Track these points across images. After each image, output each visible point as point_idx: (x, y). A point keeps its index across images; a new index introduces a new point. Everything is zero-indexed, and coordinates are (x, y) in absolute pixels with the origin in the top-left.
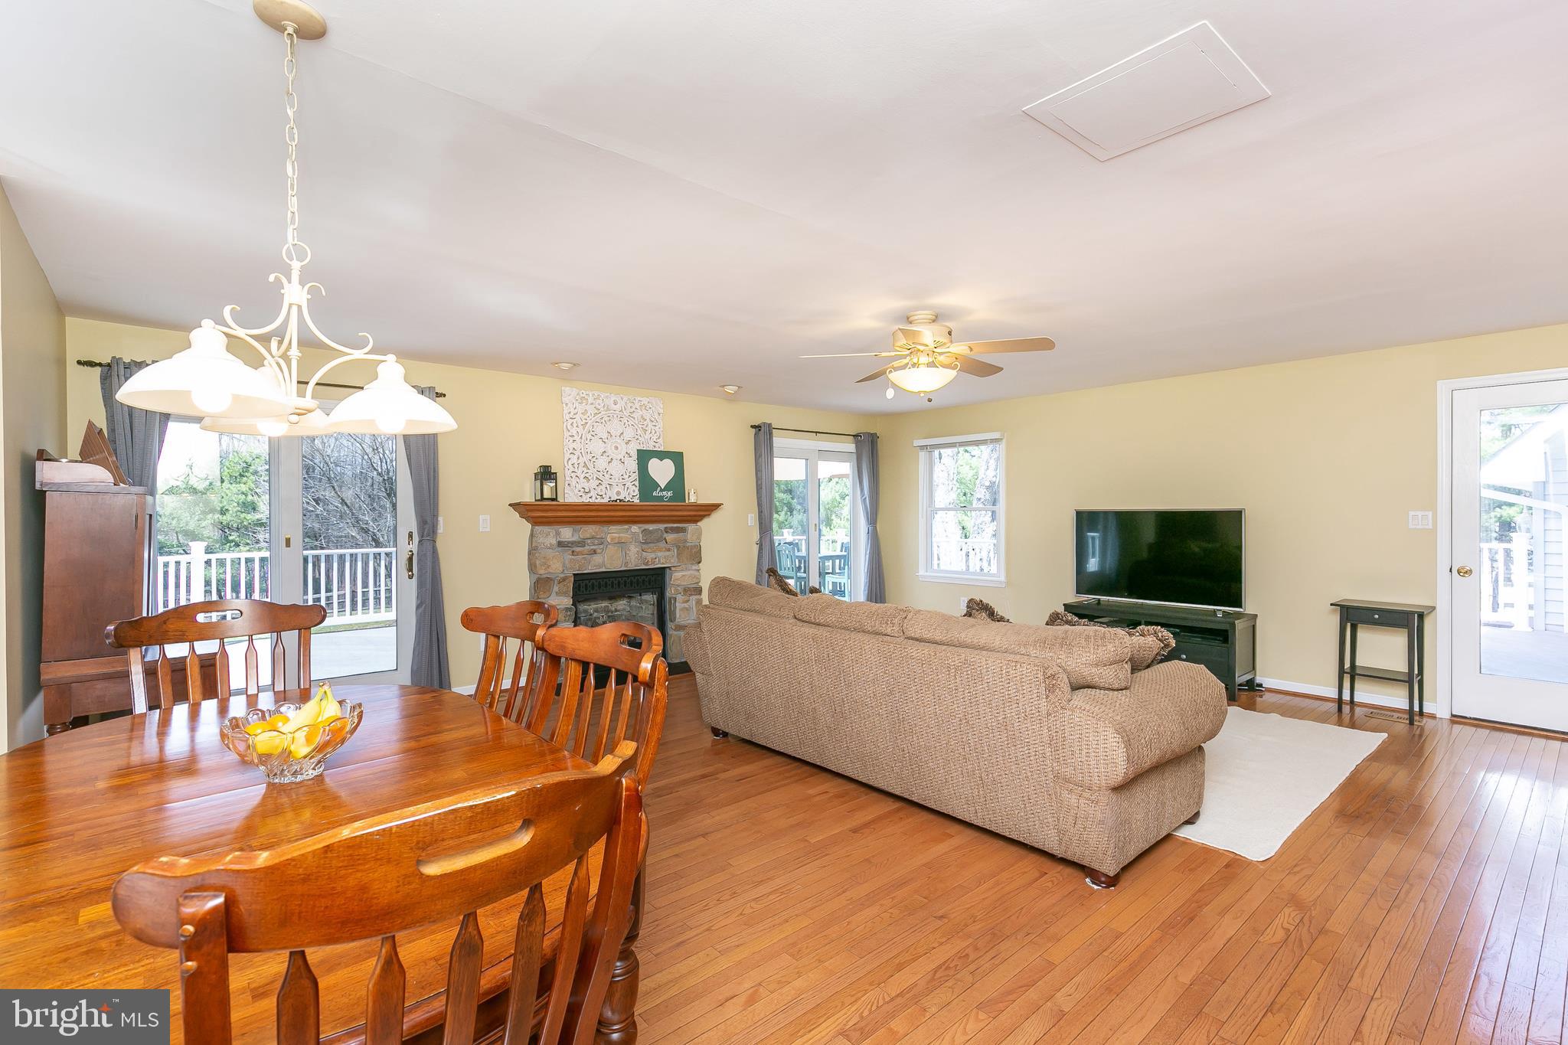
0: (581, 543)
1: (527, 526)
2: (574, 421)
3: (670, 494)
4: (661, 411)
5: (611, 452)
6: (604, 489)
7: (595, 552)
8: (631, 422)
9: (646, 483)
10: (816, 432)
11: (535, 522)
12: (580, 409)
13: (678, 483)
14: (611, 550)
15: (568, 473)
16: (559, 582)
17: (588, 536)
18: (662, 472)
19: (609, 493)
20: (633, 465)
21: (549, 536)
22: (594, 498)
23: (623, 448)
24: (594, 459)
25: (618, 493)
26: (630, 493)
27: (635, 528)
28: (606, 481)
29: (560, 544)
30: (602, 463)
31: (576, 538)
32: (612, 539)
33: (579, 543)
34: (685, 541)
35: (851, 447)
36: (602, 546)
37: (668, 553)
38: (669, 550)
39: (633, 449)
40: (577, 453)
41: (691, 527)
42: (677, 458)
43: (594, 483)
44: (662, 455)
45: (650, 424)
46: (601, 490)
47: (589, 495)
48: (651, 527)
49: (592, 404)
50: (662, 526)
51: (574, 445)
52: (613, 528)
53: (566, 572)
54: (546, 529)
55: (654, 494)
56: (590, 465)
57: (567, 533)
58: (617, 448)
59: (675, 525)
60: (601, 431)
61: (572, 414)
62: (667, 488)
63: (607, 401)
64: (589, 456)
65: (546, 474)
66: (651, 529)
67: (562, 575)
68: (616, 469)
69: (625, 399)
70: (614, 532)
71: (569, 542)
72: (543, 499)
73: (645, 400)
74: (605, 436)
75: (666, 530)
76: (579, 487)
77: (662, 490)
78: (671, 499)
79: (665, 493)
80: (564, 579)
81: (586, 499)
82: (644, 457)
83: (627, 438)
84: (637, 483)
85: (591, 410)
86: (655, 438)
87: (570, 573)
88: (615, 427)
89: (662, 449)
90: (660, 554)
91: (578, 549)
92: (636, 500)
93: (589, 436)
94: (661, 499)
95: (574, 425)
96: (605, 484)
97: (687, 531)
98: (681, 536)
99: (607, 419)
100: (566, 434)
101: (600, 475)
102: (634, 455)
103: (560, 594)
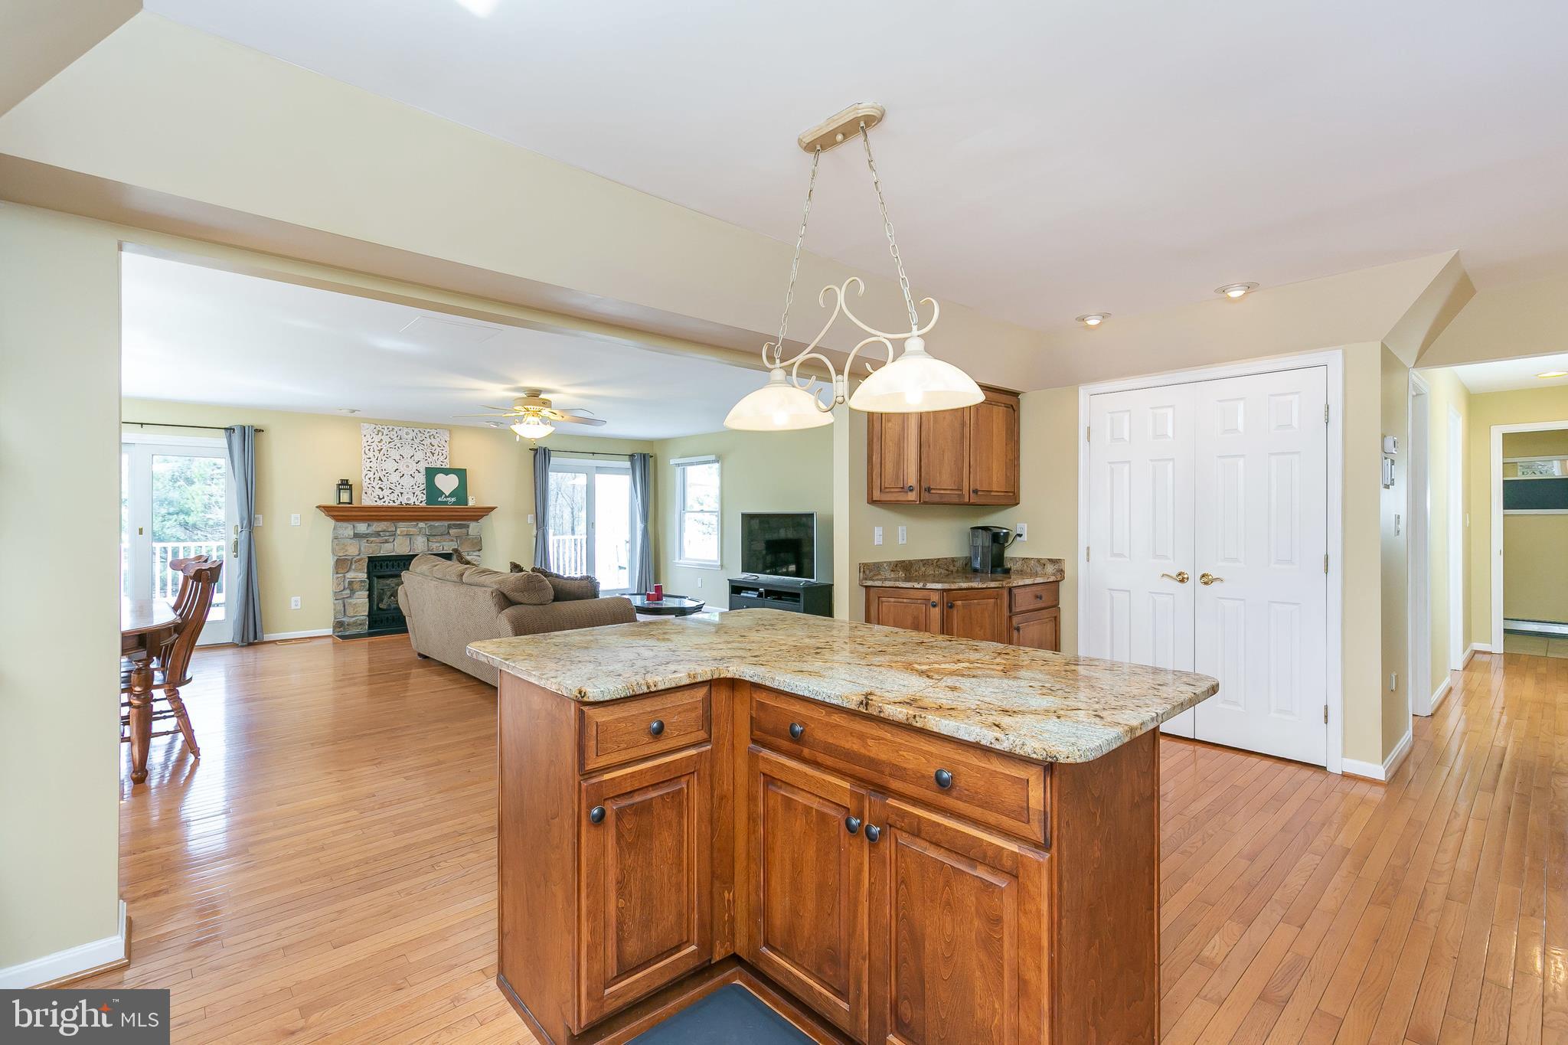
0: (377, 534)
1: (331, 523)
2: (371, 447)
3: (453, 499)
4: (448, 439)
5: (403, 469)
6: (396, 496)
7: (387, 542)
8: (420, 448)
9: (432, 491)
10: (593, 453)
11: (337, 519)
12: (377, 439)
13: (461, 493)
14: (399, 540)
15: (365, 485)
16: (356, 562)
17: (380, 529)
18: (447, 484)
19: (400, 499)
20: (421, 478)
21: (347, 529)
22: (387, 503)
23: (414, 466)
24: (388, 475)
25: (408, 499)
26: (419, 499)
27: (422, 525)
28: (398, 490)
29: (357, 535)
30: (394, 477)
31: (370, 531)
32: (401, 532)
33: (372, 534)
34: (468, 534)
35: (628, 464)
36: (393, 537)
37: (451, 543)
38: (452, 541)
39: (422, 466)
40: (373, 470)
41: (473, 525)
42: (461, 474)
43: (387, 492)
44: (447, 472)
45: (438, 449)
46: (394, 497)
47: (383, 500)
48: (437, 524)
49: (387, 435)
50: (446, 523)
51: (371, 465)
52: (401, 524)
53: (361, 555)
54: (345, 524)
55: (439, 499)
56: (385, 479)
57: (362, 527)
58: (408, 466)
59: (459, 522)
60: (395, 454)
61: (369, 442)
62: (451, 495)
63: (399, 433)
64: (384, 473)
65: (345, 485)
67: (358, 557)
68: (407, 481)
69: (416, 430)
70: (403, 527)
71: (364, 534)
72: (340, 503)
73: (433, 432)
74: (398, 457)
75: (449, 527)
76: (374, 494)
77: (446, 497)
78: (454, 503)
79: (449, 499)
80: (360, 560)
81: (380, 503)
82: (431, 473)
83: (417, 460)
84: (425, 492)
85: (386, 439)
86: (442, 459)
87: (365, 556)
88: (407, 451)
89: (448, 467)
90: (444, 543)
91: (372, 539)
92: (424, 504)
93: (384, 458)
94: (446, 503)
95: (372, 450)
96: (397, 492)
97: (468, 527)
98: (464, 531)
99: (399, 445)
100: (364, 456)
101: (393, 486)
102: (423, 471)
103: (356, 570)
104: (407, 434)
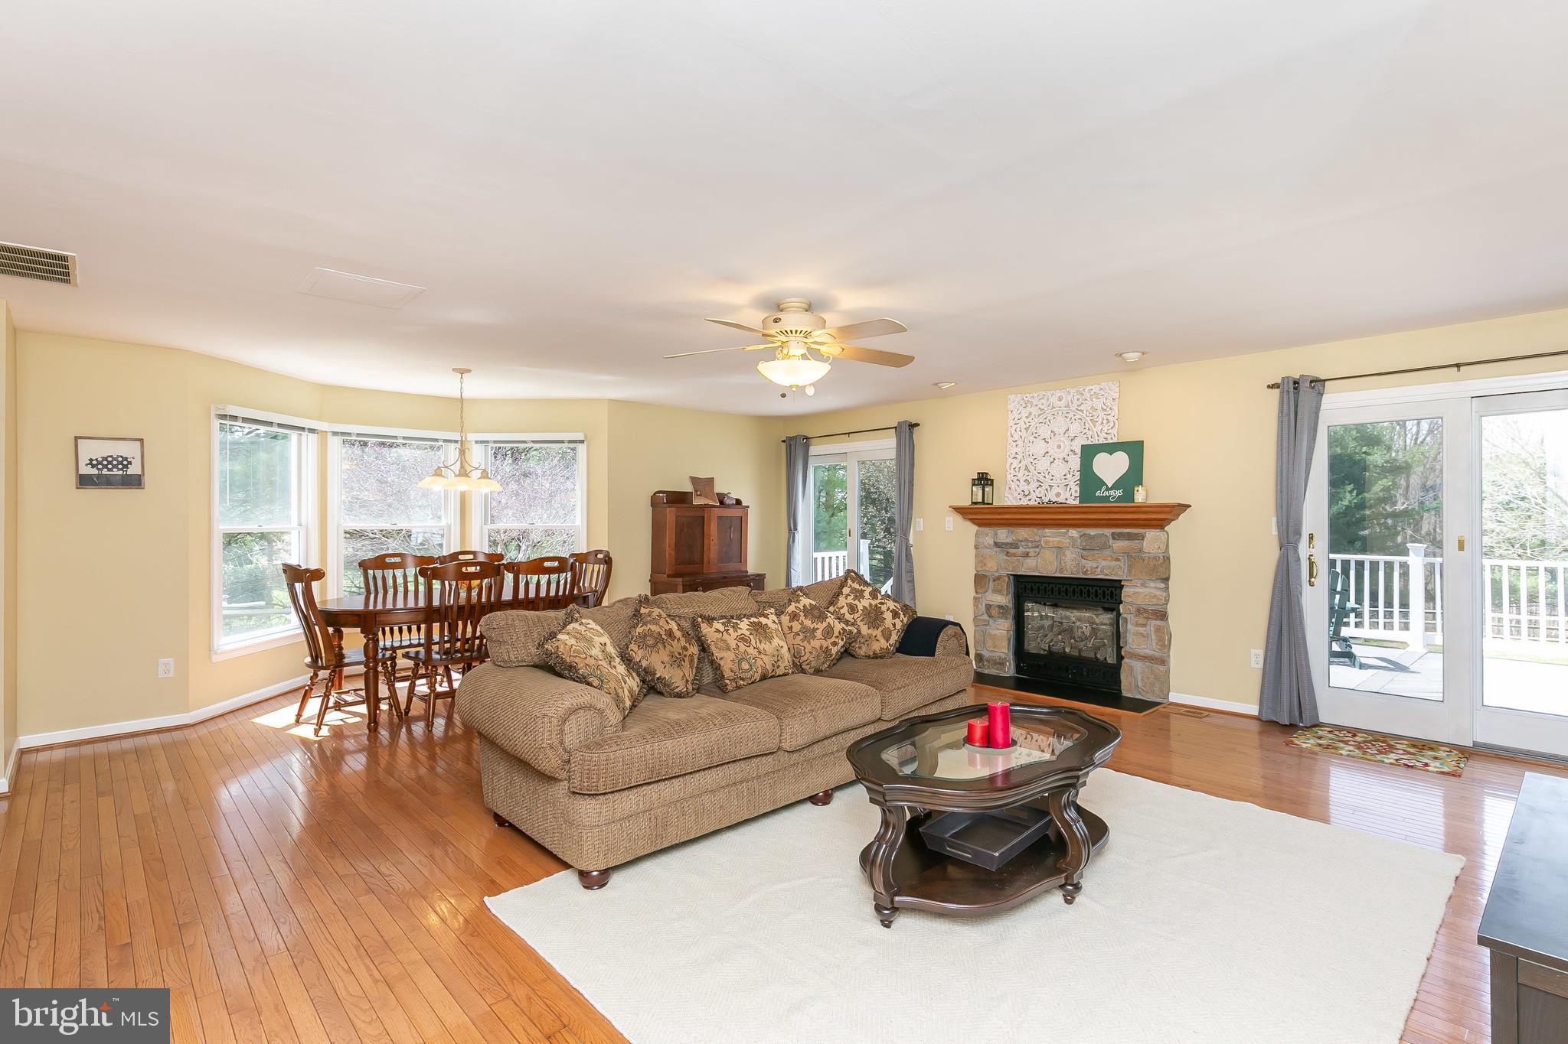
0: (1019, 544)
1: (975, 528)
2: (1018, 426)
3: (1118, 493)
4: (1117, 396)
5: (1054, 451)
6: (1044, 491)
7: (1027, 555)
8: (1077, 416)
9: (1089, 480)
10: (1458, 366)
11: (980, 523)
12: (1025, 413)
13: (1131, 482)
14: (1043, 554)
15: (1009, 478)
16: (994, 580)
17: (1022, 538)
18: (1111, 468)
19: (1049, 495)
20: (1075, 463)
21: (989, 536)
22: (1032, 501)
23: (1067, 445)
24: (1036, 461)
25: (1058, 495)
26: (1069, 494)
27: (1074, 533)
28: (1047, 482)
29: (996, 544)
30: (1043, 464)
31: (1009, 540)
32: (1047, 543)
33: (1011, 544)
34: (1141, 550)
36: (1037, 550)
37: (1114, 563)
38: (1117, 560)
39: (1078, 445)
40: (1019, 457)
41: (1151, 534)
42: (1135, 450)
43: (1034, 485)
44: (1111, 448)
45: (1102, 414)
46: (1040, 492)
47: (1029, 498)
48: (1092, 532)
49: (1037, 405)
50: (1108, 532)
51: (1016, 450)
52: (1048, 532)
53: (1000, 571)
54: (986, 530)
55: (1099, 494)
56: (1031, 468)
57: (1002, 535)
58: (1060, 447)
59: (1127, 530)
60: (1044, 431)
61: (1016, 419)
62: (1115, 487)
63: (1050, 399)
64: (1031, 459)
65: (983, 480)
66: (1092, 534)
67: (997, 574)
68: (1059, 470)
69: (1073, 391)
70: (1050, 536)
71: (1003, 544)
73: (1095, 388)
74: (1048, 436)
75: (1115, 536)
76: (1019, 490)
77: (1108, 489)
78: (1120, 499)
79: (1112, 492)
80: (999, 578)
81: (1024, 502)
82: (1089, 453)
83: (1072, 435)
84: (1079, 483)
85: (1034, 411)
86: (1105, 429)
87: (1009, 574)
88: (1060, 425)
89: (1115, 440)
90: (1104, 563)
91: (1012, 551)
92: (1077, 502)
93: (1032, 438)
94: (1106, 499)
95: (1018, 430)
96: (1045, 486)
97: (1143, 537)
98: (1135, 544)
99: (1050, 417)
100: (1010, 440)
101: (1041, 478)
102: (1078, 451)
103: (996, 591)
104: (1060, 399)
